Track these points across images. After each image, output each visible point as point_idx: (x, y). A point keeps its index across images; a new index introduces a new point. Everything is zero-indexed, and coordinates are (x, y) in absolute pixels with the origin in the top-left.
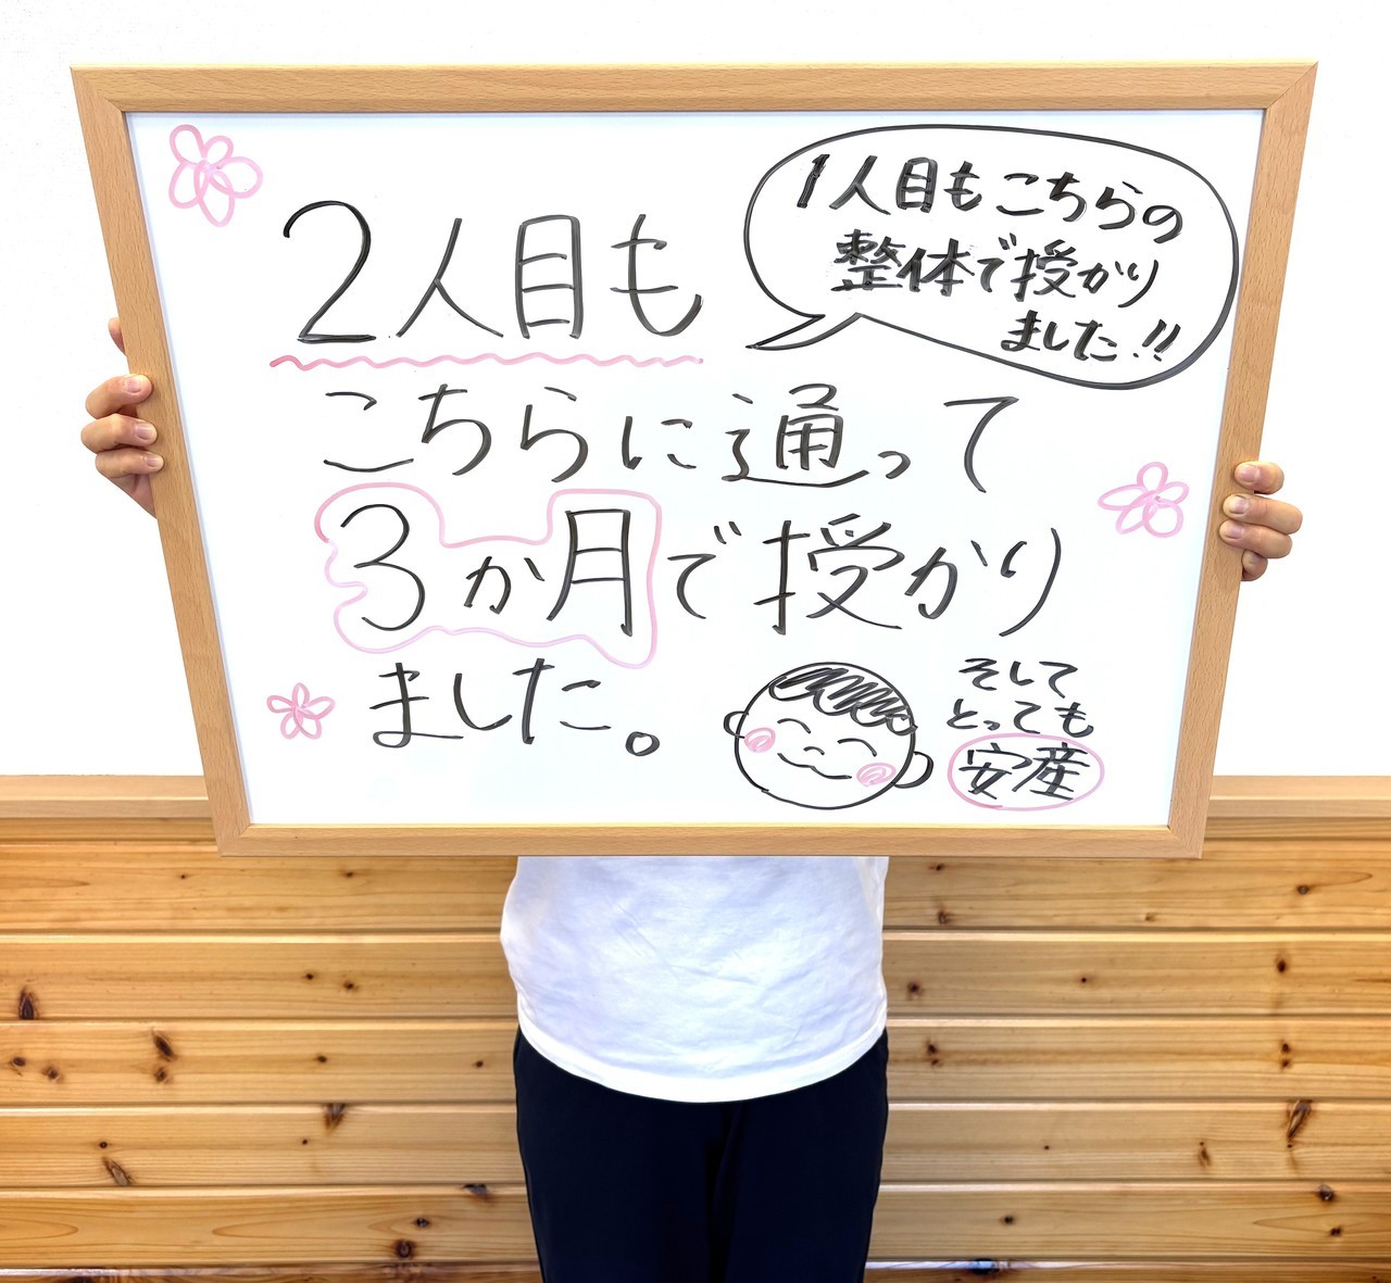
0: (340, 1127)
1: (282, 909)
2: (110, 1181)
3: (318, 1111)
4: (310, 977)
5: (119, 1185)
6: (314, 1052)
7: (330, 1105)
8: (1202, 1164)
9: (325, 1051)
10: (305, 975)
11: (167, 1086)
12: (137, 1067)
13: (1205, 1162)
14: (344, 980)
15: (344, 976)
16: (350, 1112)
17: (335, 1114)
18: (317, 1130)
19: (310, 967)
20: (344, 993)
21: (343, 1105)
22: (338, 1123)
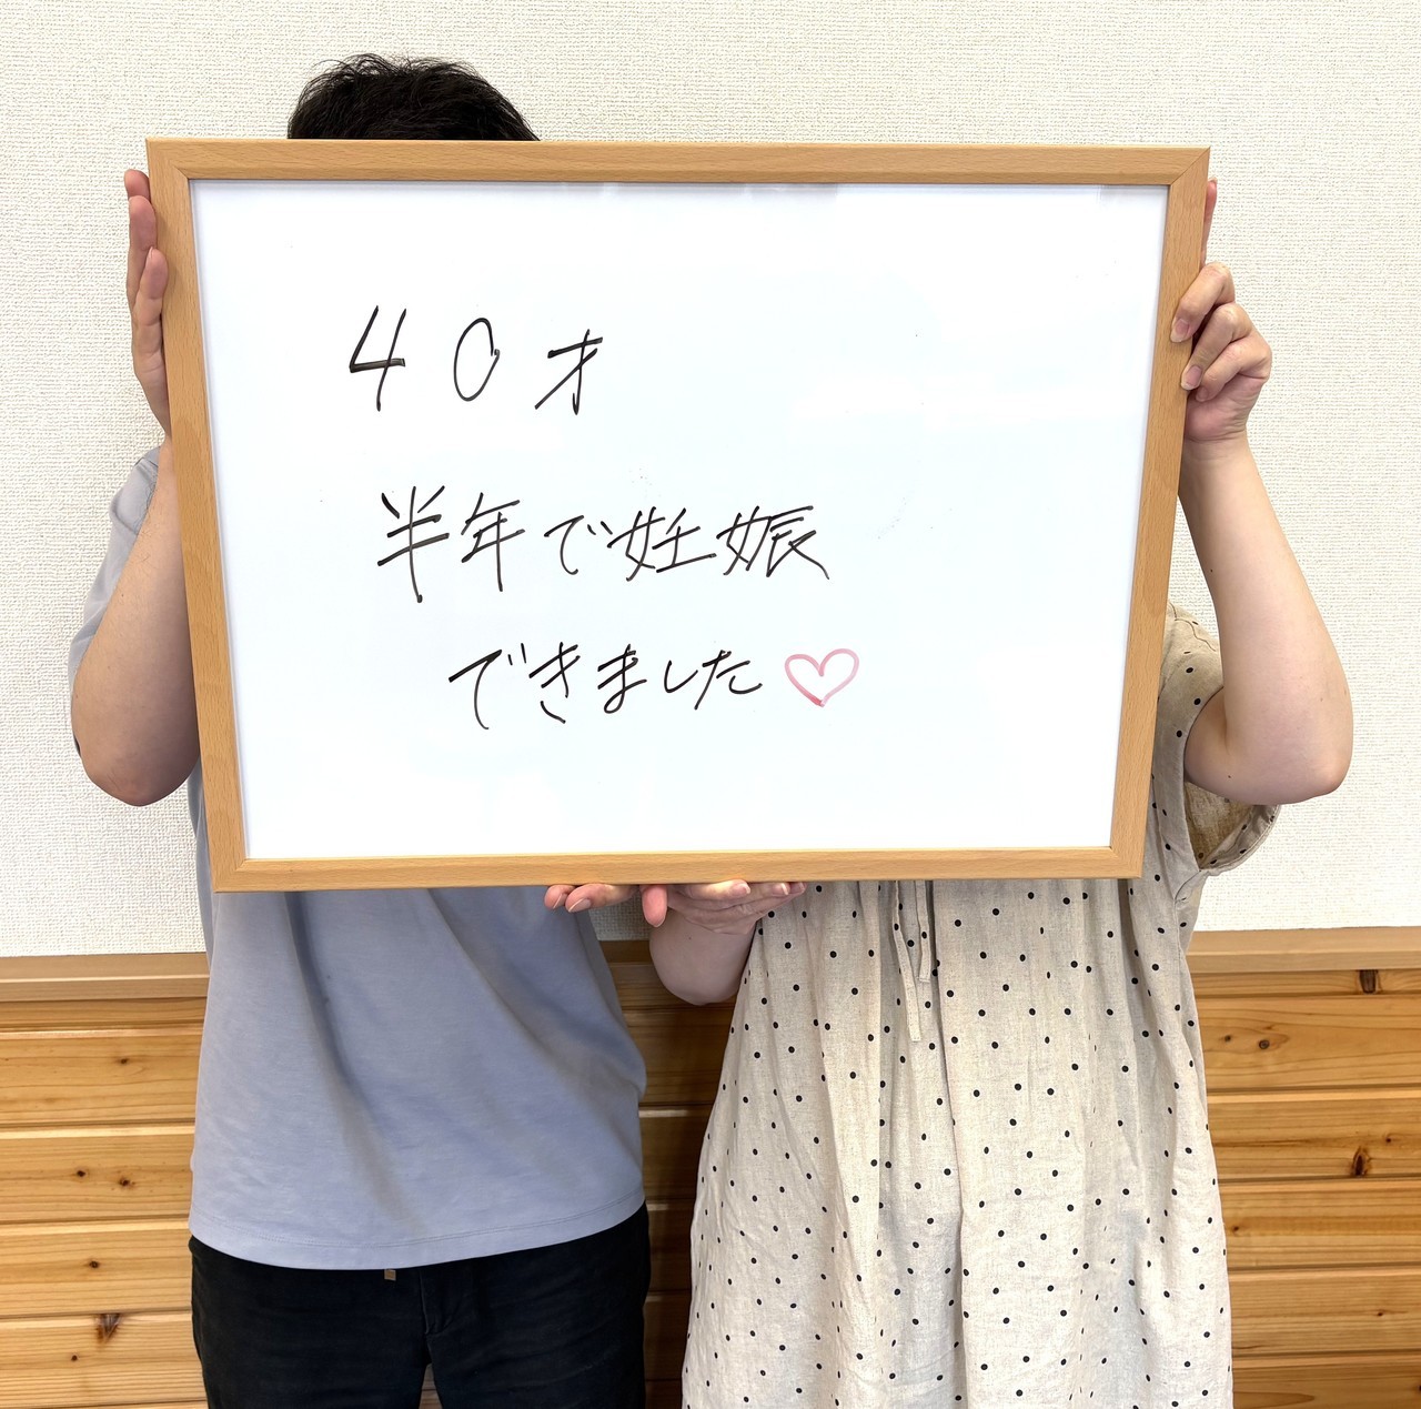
0: (114, 1339)
1: (50, 1100)
3: (90, 1323)
4: (81, 1174)
6: (86, 1256)
7: (103, 1316)
9: (96, 1256)
10: (75, 1172)
14: (118, 1177)
15: (119, 1172)
16: (125, 1322)
17: (108, 1326)
18: (88, 1344)
19: (81, 1164)
20: (118, 1191)
21: (117, 1315)
22: (110, 1336)
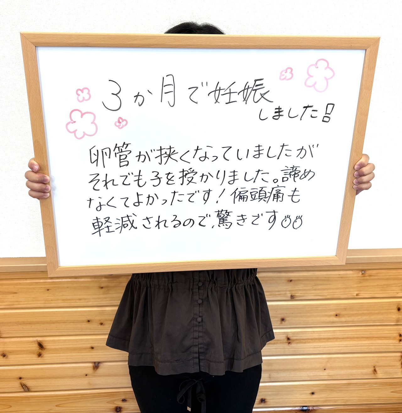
0: (98, 370)
1: (80, 299)
2: (22, 390)
3: (91, 365)
4: (89, 321)
5: (25, 391)
6: (90, 345)
7: (95, 363)
8: (374, 374)
9: (93, 345)
10: (87, 321)
11: (42, 358)
12: (32, 352)
13: (375, 373)
15: (100, 321)
16: (101, 365)
17: (96, 366)
18: (90, 371)
19: (89, 318)
20: (100, 326)
21: (99, 363)
22: (97, 369)
